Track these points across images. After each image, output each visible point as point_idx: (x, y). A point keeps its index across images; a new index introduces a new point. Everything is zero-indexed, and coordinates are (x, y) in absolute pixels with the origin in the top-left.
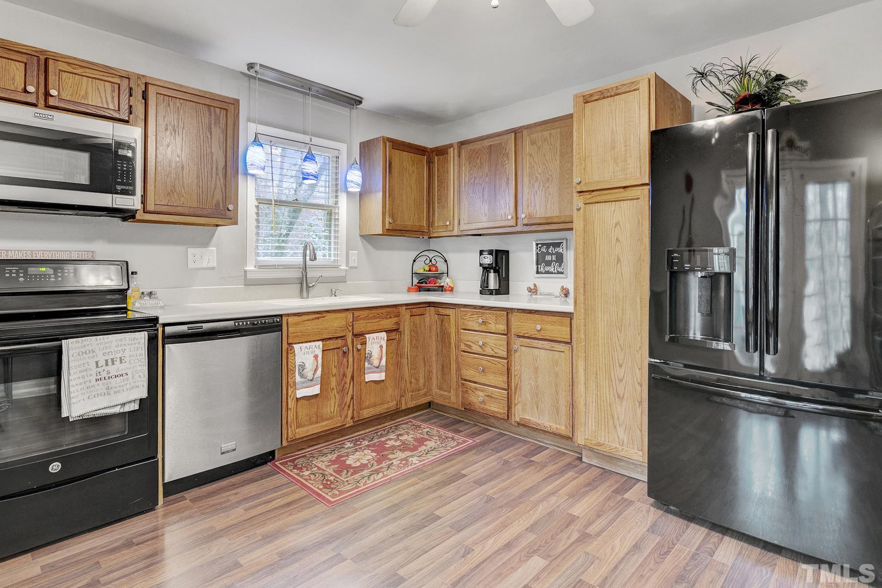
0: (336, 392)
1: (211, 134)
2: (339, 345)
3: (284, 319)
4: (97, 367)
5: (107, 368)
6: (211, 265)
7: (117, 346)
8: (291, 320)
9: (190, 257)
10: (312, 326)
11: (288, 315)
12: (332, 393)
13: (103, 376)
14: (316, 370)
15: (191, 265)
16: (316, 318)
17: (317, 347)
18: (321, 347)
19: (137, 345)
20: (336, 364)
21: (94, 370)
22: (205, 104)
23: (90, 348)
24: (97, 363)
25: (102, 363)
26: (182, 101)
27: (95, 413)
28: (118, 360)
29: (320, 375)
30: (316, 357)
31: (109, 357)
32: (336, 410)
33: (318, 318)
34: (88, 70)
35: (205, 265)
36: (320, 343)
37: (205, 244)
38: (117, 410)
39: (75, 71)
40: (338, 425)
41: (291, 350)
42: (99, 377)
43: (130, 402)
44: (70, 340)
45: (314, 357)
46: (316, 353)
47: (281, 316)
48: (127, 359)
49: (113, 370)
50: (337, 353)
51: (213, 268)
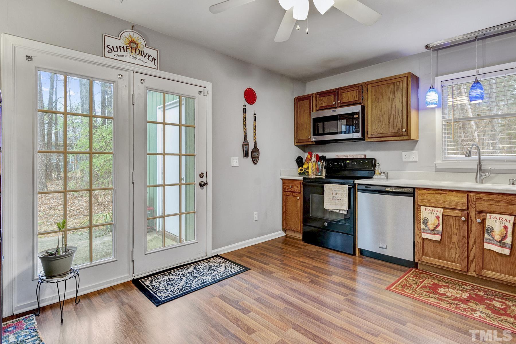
0: (457, 246)
1: (395, 96)
2: (460, 215)
3: (416, 190)
4: (333, 195)
5: (336, 196)
6: (414, 160)
7: (338, 189)
8: (420, 191)
9: (404, 157)
10: (434, 197)
11: (419, 188)
12: (453, 245)
13: (334, 198)
14: (438, 226)
15: (404, 160)
16: (438, 193)
17: (439, 212)
18: (442, 212)
19: (344, 190)
20: (457, 227)
21: (332, 196)
22: (391, 83)
23: (330, 188)
24: (333, 193)
25: (334, 194)
26: (381, 86)
27: (332, 210)
28: (338, 194)
29: (441, 230)
30: (438, 217)
31: (336, 192)
32: (457, 258)
33: (440, 194)
34: (349, 89)
35: (411, 160)
36: (442, 210)
37: (412, 149)
38: (338, 211)
39: (345, 91)
40: (458, 269)
41: (419, 208)
42: (333, 198)
43: (343, 210)
44: (327, 184)
45: (436, 217)
46: (438, 215)
47: (414, 188)
48: (341, 194)
49: (337, 197)
50: (458, 220)
51: (416, 162)
